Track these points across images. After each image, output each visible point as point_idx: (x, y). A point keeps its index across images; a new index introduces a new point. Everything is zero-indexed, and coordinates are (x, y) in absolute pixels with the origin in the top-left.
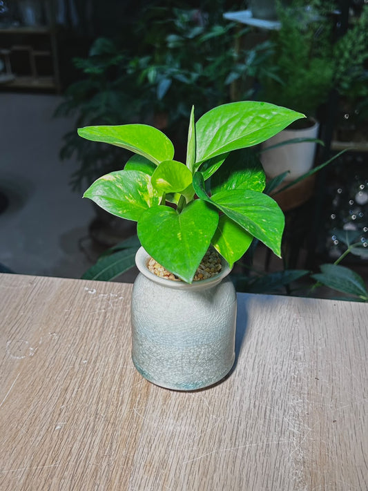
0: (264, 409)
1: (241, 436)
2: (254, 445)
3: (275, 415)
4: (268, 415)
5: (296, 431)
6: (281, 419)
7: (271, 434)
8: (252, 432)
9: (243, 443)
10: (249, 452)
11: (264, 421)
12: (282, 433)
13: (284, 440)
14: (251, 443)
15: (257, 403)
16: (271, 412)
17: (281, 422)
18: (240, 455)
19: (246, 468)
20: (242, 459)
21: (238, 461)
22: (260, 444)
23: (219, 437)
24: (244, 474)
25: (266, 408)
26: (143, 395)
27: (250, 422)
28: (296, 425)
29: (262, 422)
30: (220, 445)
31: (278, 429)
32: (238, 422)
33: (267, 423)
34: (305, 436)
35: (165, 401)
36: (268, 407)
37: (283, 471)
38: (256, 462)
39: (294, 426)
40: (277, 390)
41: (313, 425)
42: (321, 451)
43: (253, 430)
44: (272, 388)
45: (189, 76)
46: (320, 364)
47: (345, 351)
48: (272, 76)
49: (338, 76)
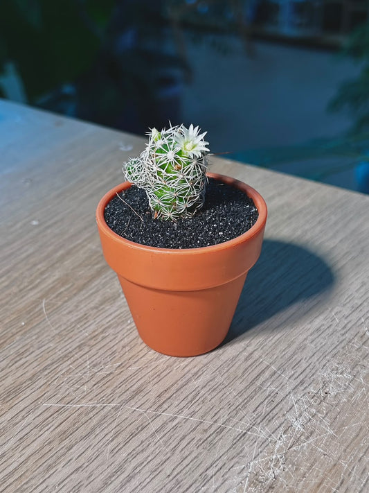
0: (263, 367)
1: (182, 397)
2: (195, 419)
3: (277, 384)
4: (262, 379)
5: (297, 425)
6: (282, 395)
7: (242, 413)
8: (209, 397)
9: (176, 410)
10: (175, 428)
11: (247, 388)
12: (267, 418)
13: (261, 433)
14: (193, 414)
15: (256, 355)
16: (271, 376)
17: (277, 400)
18: (153, 427)
19: (145, 454)
20: (153, 435)
21: (143, 436)
22: (208, 423)
23: (142, 385)
24: (134, 463)
25: (268, 367)
26: (75, 286)
27: (219, 379)
28: (306, 414)
29: (242, 387)
30: (132, 398)
31: (264, 409)
32: (196, 373)
33: (249, 392)
34: (311, 440)
35: (101, 304)
36: (273, 368)
37: (214, 487)
38: (174, 449)
39: (300, 415)
40: (312, 345)
41: (343, 425)
42: (323, 480)
43: (214, 394)
44: (306, 339)
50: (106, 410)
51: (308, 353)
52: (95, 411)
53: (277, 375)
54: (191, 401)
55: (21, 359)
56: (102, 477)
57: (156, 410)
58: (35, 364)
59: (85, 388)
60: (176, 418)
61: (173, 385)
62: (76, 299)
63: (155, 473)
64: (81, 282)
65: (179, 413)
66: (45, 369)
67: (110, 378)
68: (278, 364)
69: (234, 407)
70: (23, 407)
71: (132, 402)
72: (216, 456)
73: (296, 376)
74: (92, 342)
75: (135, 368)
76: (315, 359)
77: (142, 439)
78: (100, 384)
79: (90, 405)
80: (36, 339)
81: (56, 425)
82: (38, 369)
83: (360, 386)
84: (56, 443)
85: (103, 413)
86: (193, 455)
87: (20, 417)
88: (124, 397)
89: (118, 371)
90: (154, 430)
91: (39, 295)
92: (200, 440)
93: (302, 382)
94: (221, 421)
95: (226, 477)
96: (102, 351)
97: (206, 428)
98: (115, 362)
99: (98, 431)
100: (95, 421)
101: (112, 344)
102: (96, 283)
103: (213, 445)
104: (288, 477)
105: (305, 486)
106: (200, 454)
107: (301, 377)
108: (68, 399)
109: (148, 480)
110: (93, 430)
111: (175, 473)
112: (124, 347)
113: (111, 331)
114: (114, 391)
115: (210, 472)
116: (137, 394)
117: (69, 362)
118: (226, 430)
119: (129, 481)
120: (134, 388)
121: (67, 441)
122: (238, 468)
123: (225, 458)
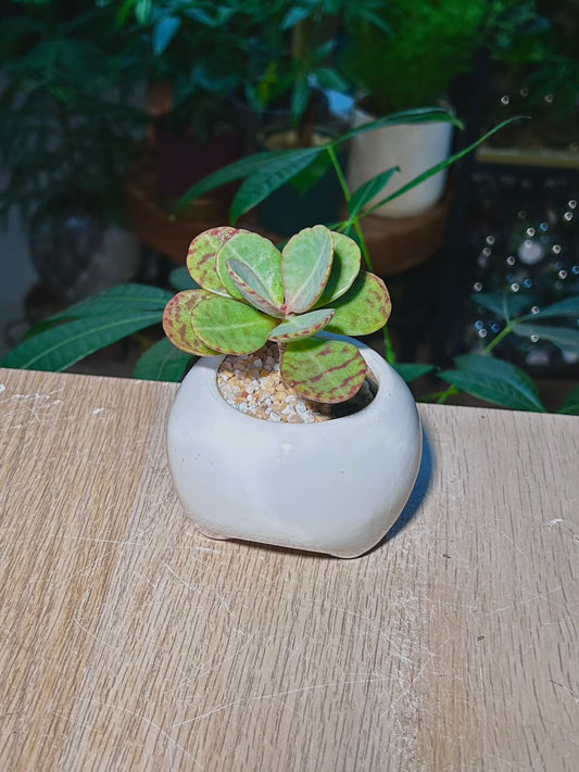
0: (340, 615)
1: (293, 670)
2: (320, 686)
3: (363, 626)
4: (348, 628)
5: (403, 658)
6: (374, 636)
7: (354, 665)
8: (317, 661)
9: (297, 684)
10: (308, 700)
11: (341, 640)
12: (376, 662)
13: (380, 675)
14: (314, 682)
15: (327, 605)
16: (354, 621)
17: (374, 641)
18: (290, 708)
19: (302, 734)
20: (295, 715)
21: (287, 719)
22: (332, 685)
23: (249, 673)
24: (298, 744)
25: (345, 614)
26: (94, 591)
27: (313, 641)
28: (404, 646)
29: (337, 641)
30: (250, 689)
31: (369, 655)
32: (289, 643)
33: (346, 643)
34: (423, 667)
35: (141, 604)
36: (350, 612)
37: (377, 738)
38: (322, 720)
39: (401, 649)
40: (367, 579)
41: (438, 646)
42: (453, 697)
43: (318, 656)
44: (358, 574)
45: (213, 13)
46: (452, 529)
47: (501, 503)
48: (369, 17)
49: (491, 21)
50: (236, 708)
51: (367, 590)
52: (227, 713)
53: (358, 620)
54: (304, 671)
55: (109, 691)
57: (280, 691)
58: (129, 690)
59: (198, 696)
60: (302, 692)
61: (277, 662)
62: (109, 606)
63: (323, 746)
64: (97, 584)
65: (302, 684)
66: (143, 692)
68: (351, 607)
69: (343, 663)
70: (155, 737)
71: (254, 692)
72: (361, 712)
73: (373, 613)
74: (166, 647)
75: (229, 658)
76: (378, 591)
77: (288, 722)
78: (210, 686)
79: (216, 709)
80: (106, 663)
81: (202, 740)
82: (136, 694)
83: (429, 605)
84: (216, 757)
85: (235, 713)
86: (342, 718)
87: (162, 748)
88: (242, 690)
89: (216, 668)
90: (292, 710)
91: (63, 615)
92: (337, 703)
93: (382, 618)
94: (342, 679)
95: (380, 725)
96: (184, 654)
97: (334, 690)
98: (207, 657)
99: (244, 730)
100: (234, 724)
101: (187, 642)
102: (114, 580)
103: (351, 703)
104: (426, 706)
105: (443, 708)
106: (346, 715)
107: (379, 612)
108: (191, 713)
109: (321, 754)
110: (239, 731)
111: (338, 740)
112: (202, 641)
113: (175, 629)
114: (228, 688)
115: (366, 726)
116: (251, 683)
117: (161, 677)
118: (352, 686)
119: (306, 762)
120: (244, 678)
121: (224, 753)
122: (384, 714)
123: (368, 710)
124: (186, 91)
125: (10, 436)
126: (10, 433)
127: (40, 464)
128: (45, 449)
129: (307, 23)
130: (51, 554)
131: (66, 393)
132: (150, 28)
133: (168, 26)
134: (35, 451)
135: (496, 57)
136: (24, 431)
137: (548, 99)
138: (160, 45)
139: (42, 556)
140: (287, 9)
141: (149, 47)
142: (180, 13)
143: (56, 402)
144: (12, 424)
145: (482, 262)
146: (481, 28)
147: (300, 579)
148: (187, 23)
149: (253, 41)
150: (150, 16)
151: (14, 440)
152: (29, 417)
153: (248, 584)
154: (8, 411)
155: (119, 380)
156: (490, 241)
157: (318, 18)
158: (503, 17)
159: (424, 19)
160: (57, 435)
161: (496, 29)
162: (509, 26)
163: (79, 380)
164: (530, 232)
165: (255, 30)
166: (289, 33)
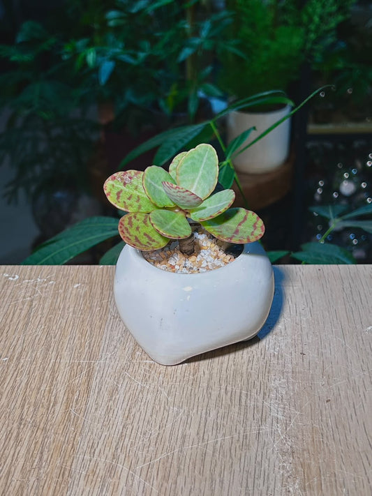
0: (238, 393)
1: (211, 429)
2: (228, 437)
3: (253, 400)
4: (243, 401)
5: (280, 417)
6: (260, 404)
7: (249, 423)
8: (225, 422)
9: (213, 437)
10: (221, 446)
11: (240, 409)
12: (262, 420)
13: (266, 428)
14: (224, 435)
15: (229, 388)
16: (247, 397)
17: (260, 408)
18: (210, 452)
19: (219, 466)
20: (213, 455)
21: (208, 459)
22: (236, 436)
23: (183, 432)
24: (217, 472)
25: (241, 393)
26: (82, 392)
27: (222, 411)
28: (280, 409)
29: (237, 409)
30: (184, 442)
31: (258, 416)
32: (206, 413)
33: (242, 410)
34: (293, 421)
35: (112, 397)
36: (244, 392)
37: (267, 465)
38: (231, 457)
39: (278, 411)
40: (253, 371)
41: (301, 407)
42: (313, 437)
43: (225, 420)
44: (247, 369)
45: (135, 56)
46: (305, 337)
47: (335, 319)
48: (232, 50)
49: (309, 46)
50: (175, 454)
51: (254, 377)
52: (170, 458)
53: (249, 395)
54: (217, 429)
55: (95, 450)
56: (207, 489)
57: (203, 442)
58: (107, 448)
59: (151, 448)
60: (217, 441)
61: (200, 425)
62: (91, 400)
63: (232, 473)
64: (83, 388)
65: (216, 437)
66: (116, 449)
67: (160, 437)
68: (244, 388)
69: (242, 422)
70: (126, 475)
71: (186, 444)
72: (255, 450)
73: (259, 392)
74: (129, 421)
75: (169, 425)
76: (260, 378)
77: (210, 460)
78: (158, 443)
79: (164, 456)
80: (92, 433)
81: (156, 475)
82: (112, 450)
83: (293, 384)
84: (165, 484)
85: (175, 457)
86: (243, 455)
87: (130, 481)
88: (179, 443)
89: (161, 431)
90: (211, 452)
91: (64, 407)
92: (240, 446)
93: (265, 394)
94: (242, 432)
95: (268, 458)
96: (141, 424)
97: (237, 438)
98: (155, 426)
99: (182, 466)
100: (175, 462)
101: (142, 417)
102: (94, 384)
103: (248, 446)
104: (297, 444)
105: (307, 444)
106: (246, 453)
107: (262, 390)
108: (148, 459)
109: (232, 478)
110: (179, 467)
111: (242, 469)
112: (151, 416)
113: (134, 410)
114: (170, 442)
115: (259, 459)
116: (184, 438)
117: (127, 439)
118: (248, 436)
119: (223, 483)
120: (180, 436)
121: (170, 481)
122: (270, 451)
123: (259, 449)
124: (122, 106)
125: (24, 305)
126: (23, 303)
127: (43, 320)
128: (46, 311)
129: (194, 56)
130: (53, 372)
131: (57, 277)
132: (96, 69)
133: (107, 67)
134: (39, 313)
135: (314, 68)
136: (32, 301)
137: (349, 91)
138: (103, 78)
139: (48, 374)
140: (180, 50)
141: (97, 81)
142: (114, 58)
143: (51, 282)
144: (24, 297)
145: (317, 197)
146: (302, 50)
147: (211, 375)
148: (119, 64)
149: (161, 72)
150: (96, 61)
151: (26, 307)
152: (34, 292)
153: (178, 380)
154: (21, 290)
155: (89, 266)
156: (321, 183)
157: (200, 53)
158: (315, 42)
159: (267, 48)
160: (52, 302)
161: (312, 50)
162: (319, 47)
163: (64, 268)
164: (346, 176)
165: (161, 65)
166: (183, 64)
